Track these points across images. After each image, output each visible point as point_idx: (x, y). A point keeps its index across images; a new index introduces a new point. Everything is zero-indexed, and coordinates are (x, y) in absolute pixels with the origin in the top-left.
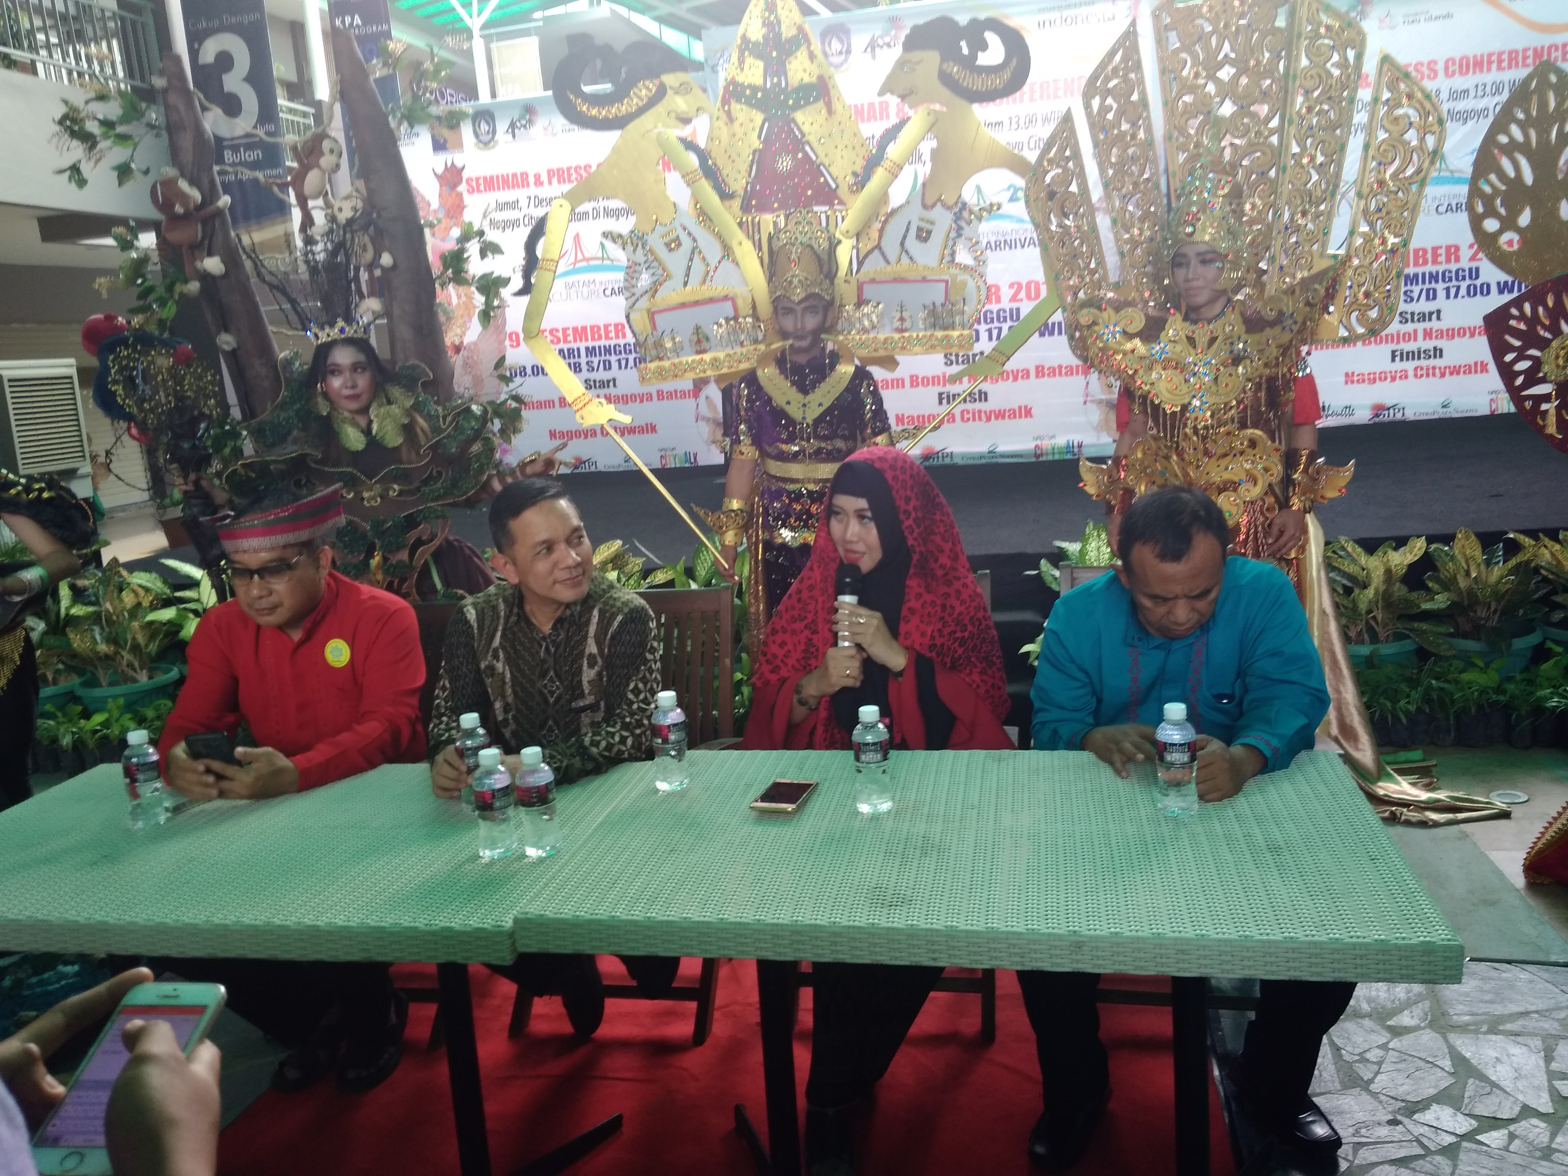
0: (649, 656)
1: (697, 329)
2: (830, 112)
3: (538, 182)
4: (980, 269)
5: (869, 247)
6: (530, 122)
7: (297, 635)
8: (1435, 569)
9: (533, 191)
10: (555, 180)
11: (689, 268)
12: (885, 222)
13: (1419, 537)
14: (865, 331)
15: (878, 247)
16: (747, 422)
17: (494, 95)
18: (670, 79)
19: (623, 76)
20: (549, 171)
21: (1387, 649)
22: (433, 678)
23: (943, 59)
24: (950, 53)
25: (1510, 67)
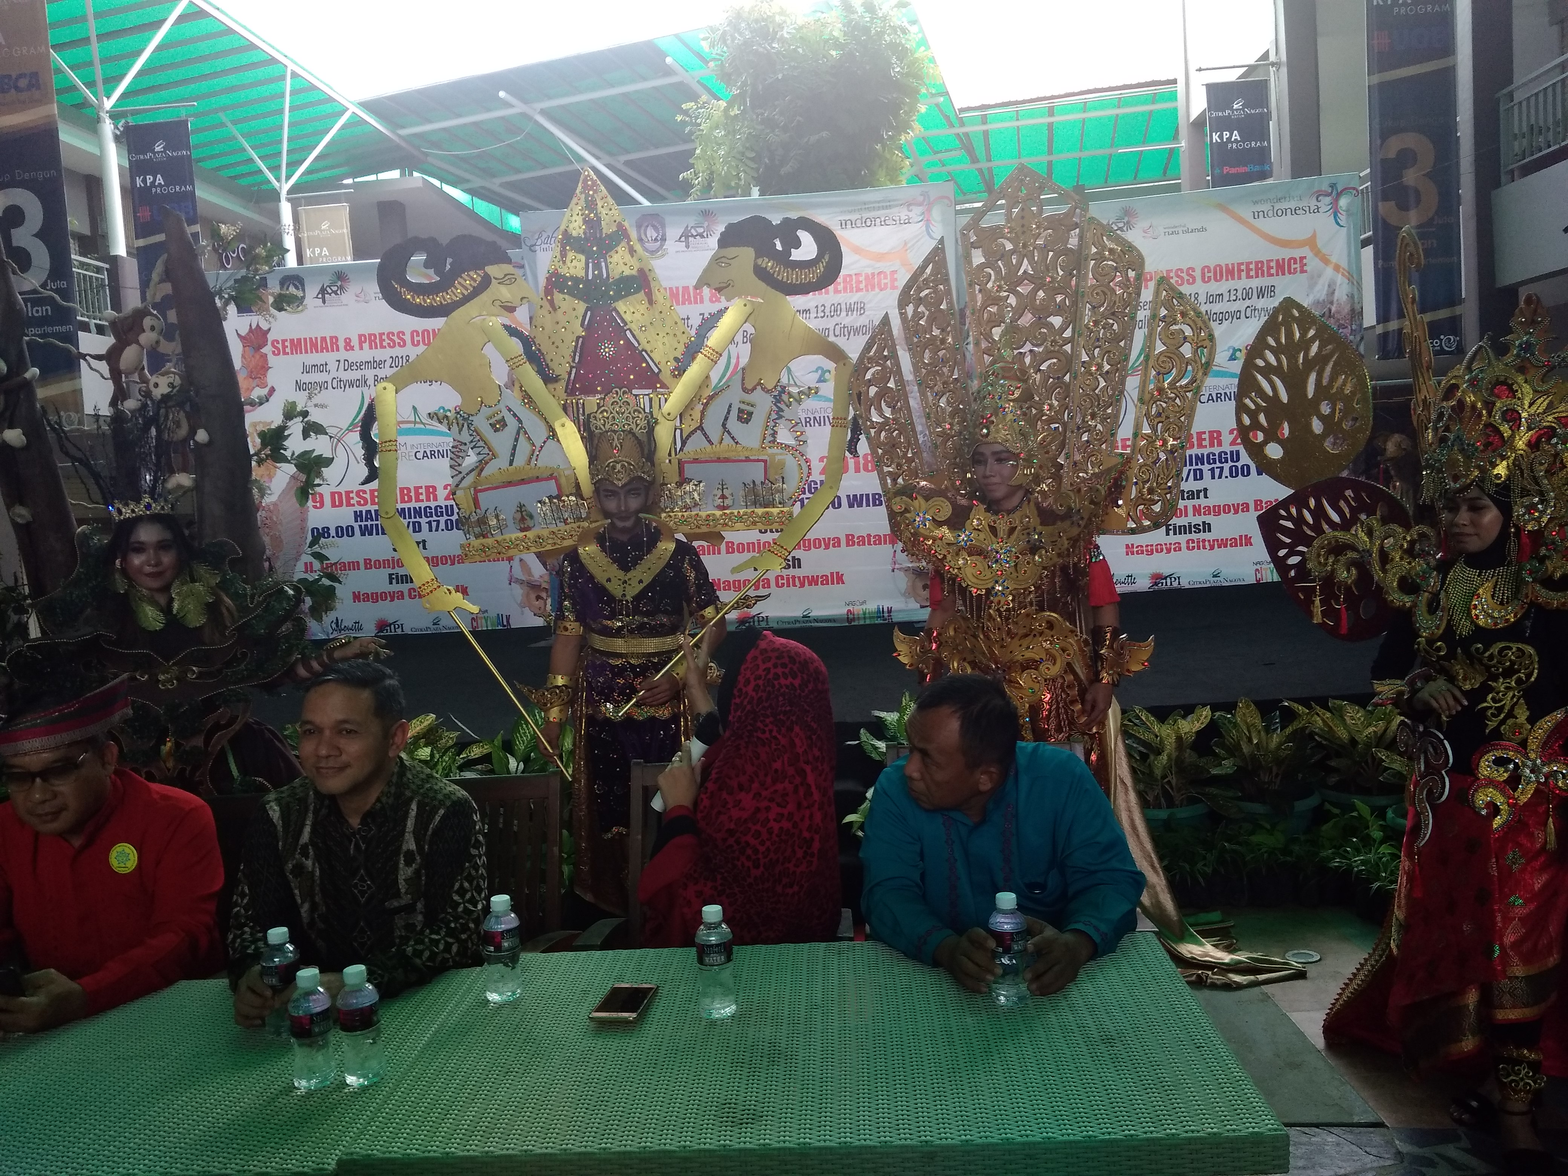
0: (474, 852)
1: (521, 506)
2: (651, 302)
3: (349, 346)
4: (800, 448)
5: (692, 428)
6: (341, 288)
7: (77, 842)
8: (1220, 735)
9: (343, 354)
10: (366, 346)
11: (515, 447)
12: (706, 405)
13: (1204, 705)
14: (687, 508)
15: (700, 428)
16: (571, 598)
17: (300, 259)
18: (493, 270)
19: (448, 267)
20: (360, 336)
21: (1183, 813)
22: (231, 884)
23: (758, 255)
24: (764, 249)
25: (1257, 277)
